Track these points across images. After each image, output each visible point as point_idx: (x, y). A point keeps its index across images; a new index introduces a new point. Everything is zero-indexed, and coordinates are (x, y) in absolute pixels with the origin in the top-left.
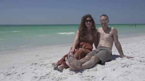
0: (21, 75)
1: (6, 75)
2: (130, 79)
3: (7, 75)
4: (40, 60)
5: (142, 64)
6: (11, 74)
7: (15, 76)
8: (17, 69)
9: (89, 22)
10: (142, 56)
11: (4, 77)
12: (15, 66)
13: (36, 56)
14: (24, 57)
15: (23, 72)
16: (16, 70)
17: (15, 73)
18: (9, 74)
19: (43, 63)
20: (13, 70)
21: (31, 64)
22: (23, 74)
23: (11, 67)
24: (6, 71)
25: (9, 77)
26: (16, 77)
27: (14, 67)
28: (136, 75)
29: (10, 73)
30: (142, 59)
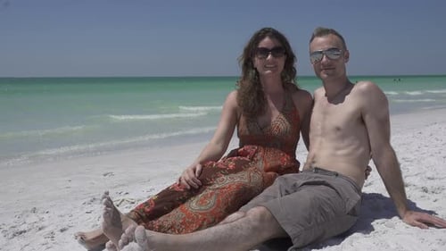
0: (59, 236)
1: (10, 236)
2: (393, 246)
3: (14, 235)
4: (116, 187)
5: (429, 199)
6: (25, 232)
7: (39, 238)
8: (46, 216)
9: (269, 57)
10: (429, 175)
11: (4, 241)
12: (37, 207)
13: (105, 175)
14: (68, 178)
15: (64, 225)
16: (42, 219)
17: (40, 229)
18: (21, 233)
19: (127, 197)
20: (33, 218)
21: (90, 199)
22: (62, 231)
23: (27, 211)
24: (11, 221)
25: (18, 241)
26: (43, 241)
27: (34, 211)
28: (412, 234)
29: (22, 228)
30: (429, 184)
